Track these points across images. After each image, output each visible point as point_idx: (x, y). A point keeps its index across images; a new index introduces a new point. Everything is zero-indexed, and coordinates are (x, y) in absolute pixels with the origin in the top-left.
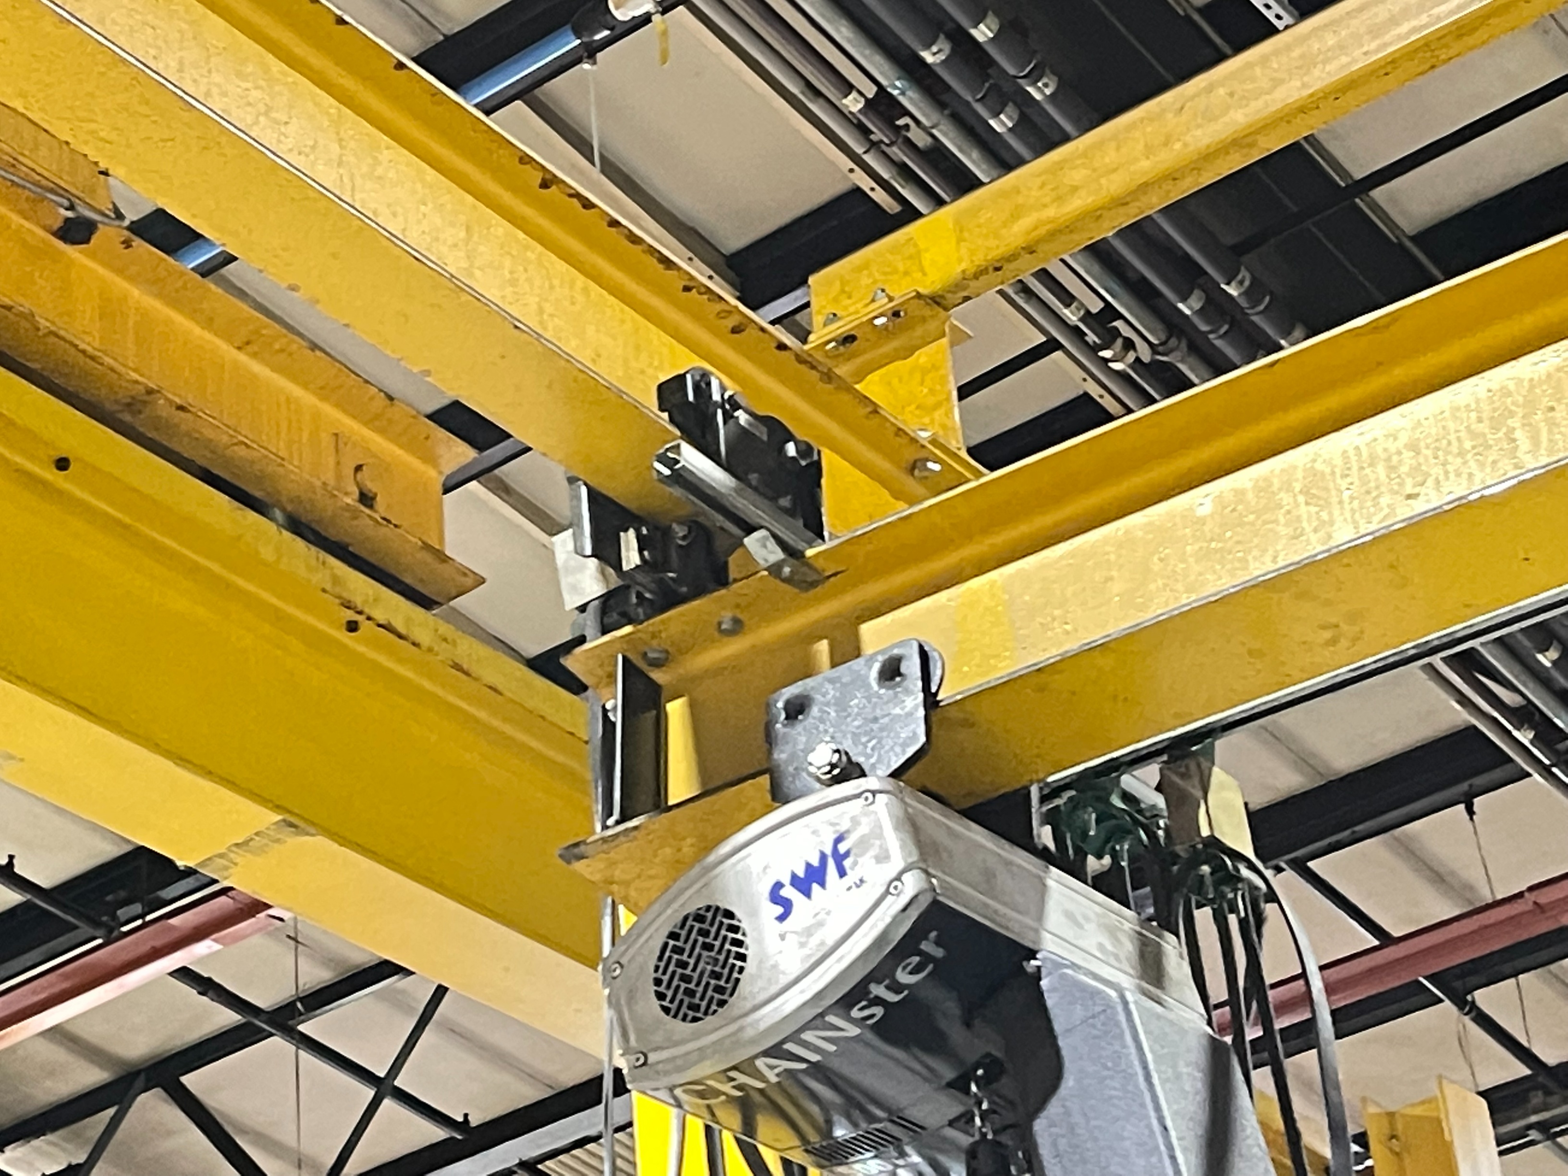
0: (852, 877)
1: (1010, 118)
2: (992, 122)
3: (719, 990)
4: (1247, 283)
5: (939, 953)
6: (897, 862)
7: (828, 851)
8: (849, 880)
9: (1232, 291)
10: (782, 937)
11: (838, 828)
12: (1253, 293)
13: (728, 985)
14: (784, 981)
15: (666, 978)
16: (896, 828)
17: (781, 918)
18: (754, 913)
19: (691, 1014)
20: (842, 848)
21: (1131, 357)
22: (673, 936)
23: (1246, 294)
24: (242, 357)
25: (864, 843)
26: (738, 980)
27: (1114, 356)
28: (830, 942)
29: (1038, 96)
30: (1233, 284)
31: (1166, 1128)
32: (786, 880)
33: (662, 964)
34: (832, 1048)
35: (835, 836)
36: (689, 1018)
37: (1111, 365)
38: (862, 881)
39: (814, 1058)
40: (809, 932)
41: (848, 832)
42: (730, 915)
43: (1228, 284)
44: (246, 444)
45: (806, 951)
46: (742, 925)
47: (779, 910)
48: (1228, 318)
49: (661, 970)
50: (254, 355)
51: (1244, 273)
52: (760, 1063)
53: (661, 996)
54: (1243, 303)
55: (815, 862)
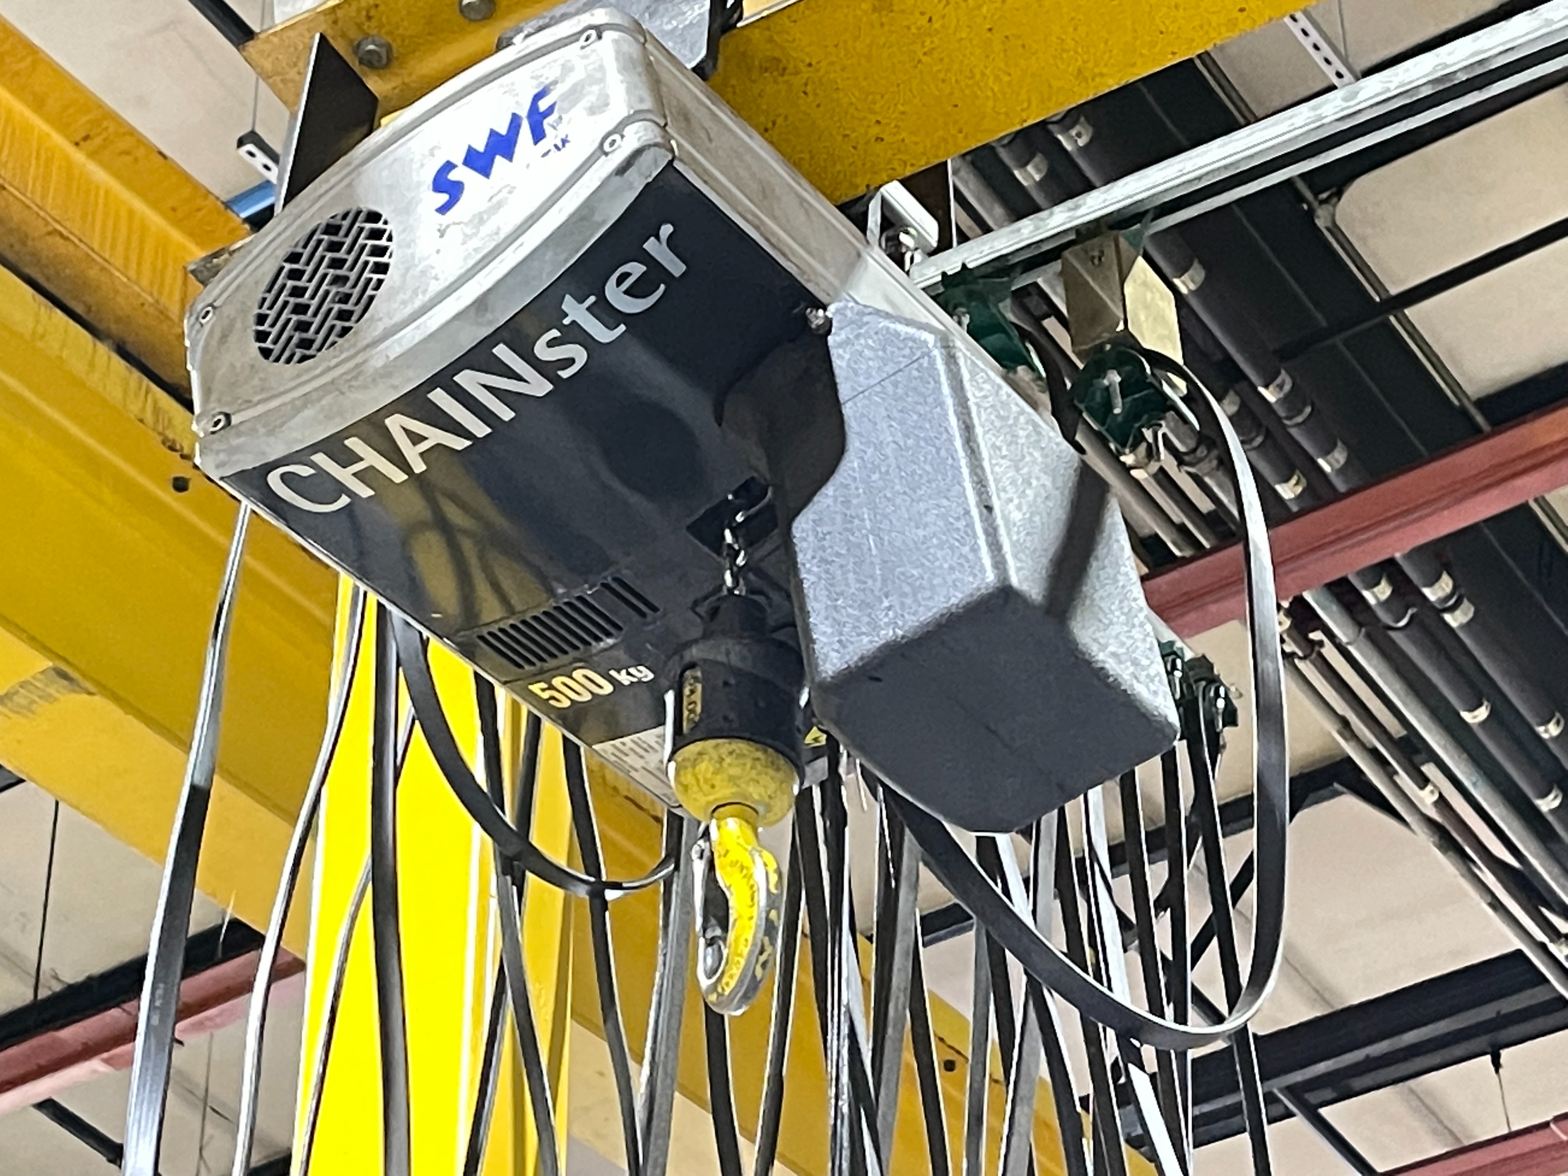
0: (552, 137)
1: (1038, 170)
2: (1017, 173)
3: (344, 315)
4: (1287, 387)
5: (677, 268)
6: (619, 109)
7: (523, 113)
8: (545, 145)
9: (1270, 395)
10: (442, 233)
11: (542, 80)
12: (1292, 401)
13: (356, 308)
14: (435, 287)
15: (272, 314)
16: (623, 70)
17: (443, 209)
18: (407, 209)
19: (299, 352)
20: (543, 105)
21: (1154, 467)
22: (294, 258)
23: (1284, 401)
24: (78, 156)
25: (575, 94)
26: (371, 298)
27: (1136, 461)
28: (507, 229)
29: (1069, 147)
30: (1271, 387)
31: (989, 509)
32: (458, 159)
33: (270, 297)
34: (506, 414)
35: (536, 91)
36: (296, 358)
37: (1133, 473)
38: (564, 142)
39: (481, 430)
40: (480, 219)
41: (555, 83)
42: (374, 217)
43: (1266, 386)
44: (61, 235)
45: (475, 243)
46: (388, 227)
47: (444, 198)
48: (1263, 430)
49: (267, 304)
50: (93, 155)
51: (1284, 377)
52: (395, 423)
53: (261, 336)
54: (1282, 413)
55: (503, 130)
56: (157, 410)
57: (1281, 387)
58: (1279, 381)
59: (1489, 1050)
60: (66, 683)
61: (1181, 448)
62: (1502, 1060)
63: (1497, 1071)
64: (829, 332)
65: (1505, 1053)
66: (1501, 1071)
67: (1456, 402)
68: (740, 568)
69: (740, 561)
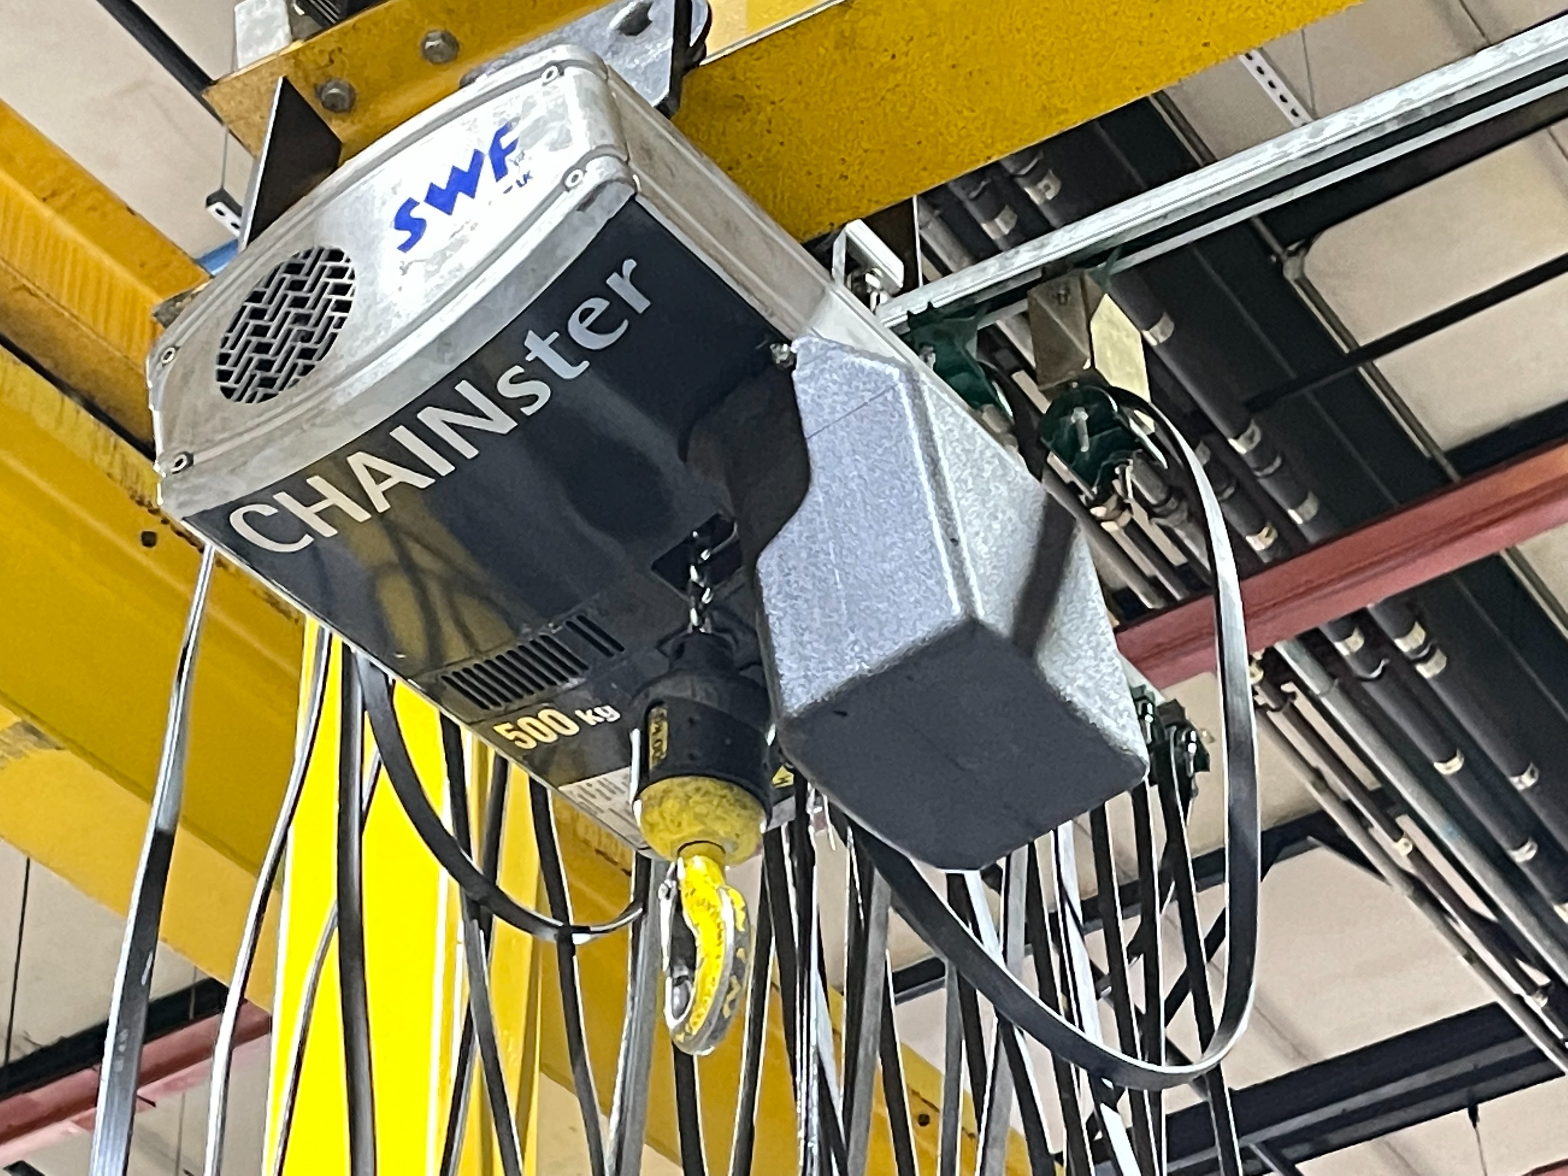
0: (514, 173)
1: (1006, 223)
3: (306, 354)
4: (1257, 438)
5: (640, 304)
6: (581, 145)
7: (485, 149)
8: (506, 181)
9: (1240, 447)
10: (404, 271)
11: (504, 116)
12: (1262, 453)
13: (318, 346)
14: (397, 324)
15: (234, 353)
16: (584, 105)
17: (405, 247)
18: (369, 246)
19: (261, 391)
20: (505, 142)
21: (1125, 518)
22: (256, 297)
23: (1255, 452)
24: (46, 212)
25: (538, 129)
26: (334, 336)
27: (1107, 514)
28: (470, 264)
29: (1036, 199)
30: (1242, 438)
32: (420, 196)
33: (232, 336)
34: (470, 452)
35: (497, 128)
36: (259, 396)
37: (1103, 525)
38: (526, 178)
39: (445, 468)
40: (442, 256)
41: (517, 119)
42: (337, 255)
43: (1236, 438)
45: (436, 280)
46: (350, 265)
47: (406, 235)
48: (1234, 482)
49: (229, 344)
50: (61, 211)
51: (1254, 428)
52: (358, 462)
53: (223, 376)
54: (1252, 463)
55: (465, 167)
56: (125, 467)
57: (1251, 438)
58: (1249, 432)
59: (1466, 1103)
60: (34, 738)
61: (1152, 501)
62: (1480, 1113)
63: (1475, 1125)
64: (793, 368)
65: (1481, 1107)
66: (1478, 1124)
67: (1426, 454)
68: (706, 606)
69: (706, 598)
